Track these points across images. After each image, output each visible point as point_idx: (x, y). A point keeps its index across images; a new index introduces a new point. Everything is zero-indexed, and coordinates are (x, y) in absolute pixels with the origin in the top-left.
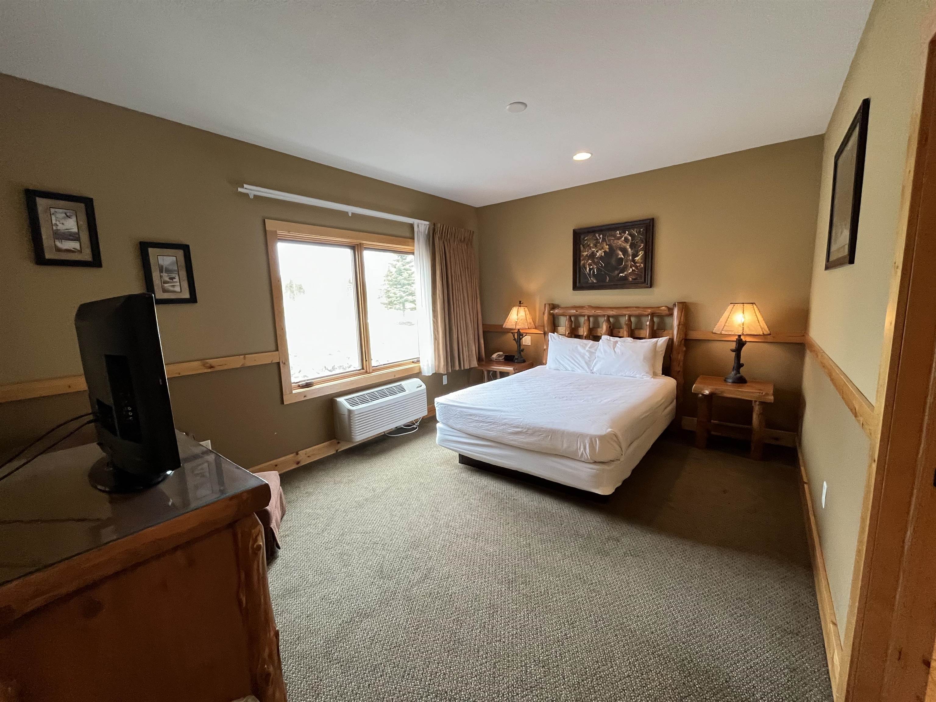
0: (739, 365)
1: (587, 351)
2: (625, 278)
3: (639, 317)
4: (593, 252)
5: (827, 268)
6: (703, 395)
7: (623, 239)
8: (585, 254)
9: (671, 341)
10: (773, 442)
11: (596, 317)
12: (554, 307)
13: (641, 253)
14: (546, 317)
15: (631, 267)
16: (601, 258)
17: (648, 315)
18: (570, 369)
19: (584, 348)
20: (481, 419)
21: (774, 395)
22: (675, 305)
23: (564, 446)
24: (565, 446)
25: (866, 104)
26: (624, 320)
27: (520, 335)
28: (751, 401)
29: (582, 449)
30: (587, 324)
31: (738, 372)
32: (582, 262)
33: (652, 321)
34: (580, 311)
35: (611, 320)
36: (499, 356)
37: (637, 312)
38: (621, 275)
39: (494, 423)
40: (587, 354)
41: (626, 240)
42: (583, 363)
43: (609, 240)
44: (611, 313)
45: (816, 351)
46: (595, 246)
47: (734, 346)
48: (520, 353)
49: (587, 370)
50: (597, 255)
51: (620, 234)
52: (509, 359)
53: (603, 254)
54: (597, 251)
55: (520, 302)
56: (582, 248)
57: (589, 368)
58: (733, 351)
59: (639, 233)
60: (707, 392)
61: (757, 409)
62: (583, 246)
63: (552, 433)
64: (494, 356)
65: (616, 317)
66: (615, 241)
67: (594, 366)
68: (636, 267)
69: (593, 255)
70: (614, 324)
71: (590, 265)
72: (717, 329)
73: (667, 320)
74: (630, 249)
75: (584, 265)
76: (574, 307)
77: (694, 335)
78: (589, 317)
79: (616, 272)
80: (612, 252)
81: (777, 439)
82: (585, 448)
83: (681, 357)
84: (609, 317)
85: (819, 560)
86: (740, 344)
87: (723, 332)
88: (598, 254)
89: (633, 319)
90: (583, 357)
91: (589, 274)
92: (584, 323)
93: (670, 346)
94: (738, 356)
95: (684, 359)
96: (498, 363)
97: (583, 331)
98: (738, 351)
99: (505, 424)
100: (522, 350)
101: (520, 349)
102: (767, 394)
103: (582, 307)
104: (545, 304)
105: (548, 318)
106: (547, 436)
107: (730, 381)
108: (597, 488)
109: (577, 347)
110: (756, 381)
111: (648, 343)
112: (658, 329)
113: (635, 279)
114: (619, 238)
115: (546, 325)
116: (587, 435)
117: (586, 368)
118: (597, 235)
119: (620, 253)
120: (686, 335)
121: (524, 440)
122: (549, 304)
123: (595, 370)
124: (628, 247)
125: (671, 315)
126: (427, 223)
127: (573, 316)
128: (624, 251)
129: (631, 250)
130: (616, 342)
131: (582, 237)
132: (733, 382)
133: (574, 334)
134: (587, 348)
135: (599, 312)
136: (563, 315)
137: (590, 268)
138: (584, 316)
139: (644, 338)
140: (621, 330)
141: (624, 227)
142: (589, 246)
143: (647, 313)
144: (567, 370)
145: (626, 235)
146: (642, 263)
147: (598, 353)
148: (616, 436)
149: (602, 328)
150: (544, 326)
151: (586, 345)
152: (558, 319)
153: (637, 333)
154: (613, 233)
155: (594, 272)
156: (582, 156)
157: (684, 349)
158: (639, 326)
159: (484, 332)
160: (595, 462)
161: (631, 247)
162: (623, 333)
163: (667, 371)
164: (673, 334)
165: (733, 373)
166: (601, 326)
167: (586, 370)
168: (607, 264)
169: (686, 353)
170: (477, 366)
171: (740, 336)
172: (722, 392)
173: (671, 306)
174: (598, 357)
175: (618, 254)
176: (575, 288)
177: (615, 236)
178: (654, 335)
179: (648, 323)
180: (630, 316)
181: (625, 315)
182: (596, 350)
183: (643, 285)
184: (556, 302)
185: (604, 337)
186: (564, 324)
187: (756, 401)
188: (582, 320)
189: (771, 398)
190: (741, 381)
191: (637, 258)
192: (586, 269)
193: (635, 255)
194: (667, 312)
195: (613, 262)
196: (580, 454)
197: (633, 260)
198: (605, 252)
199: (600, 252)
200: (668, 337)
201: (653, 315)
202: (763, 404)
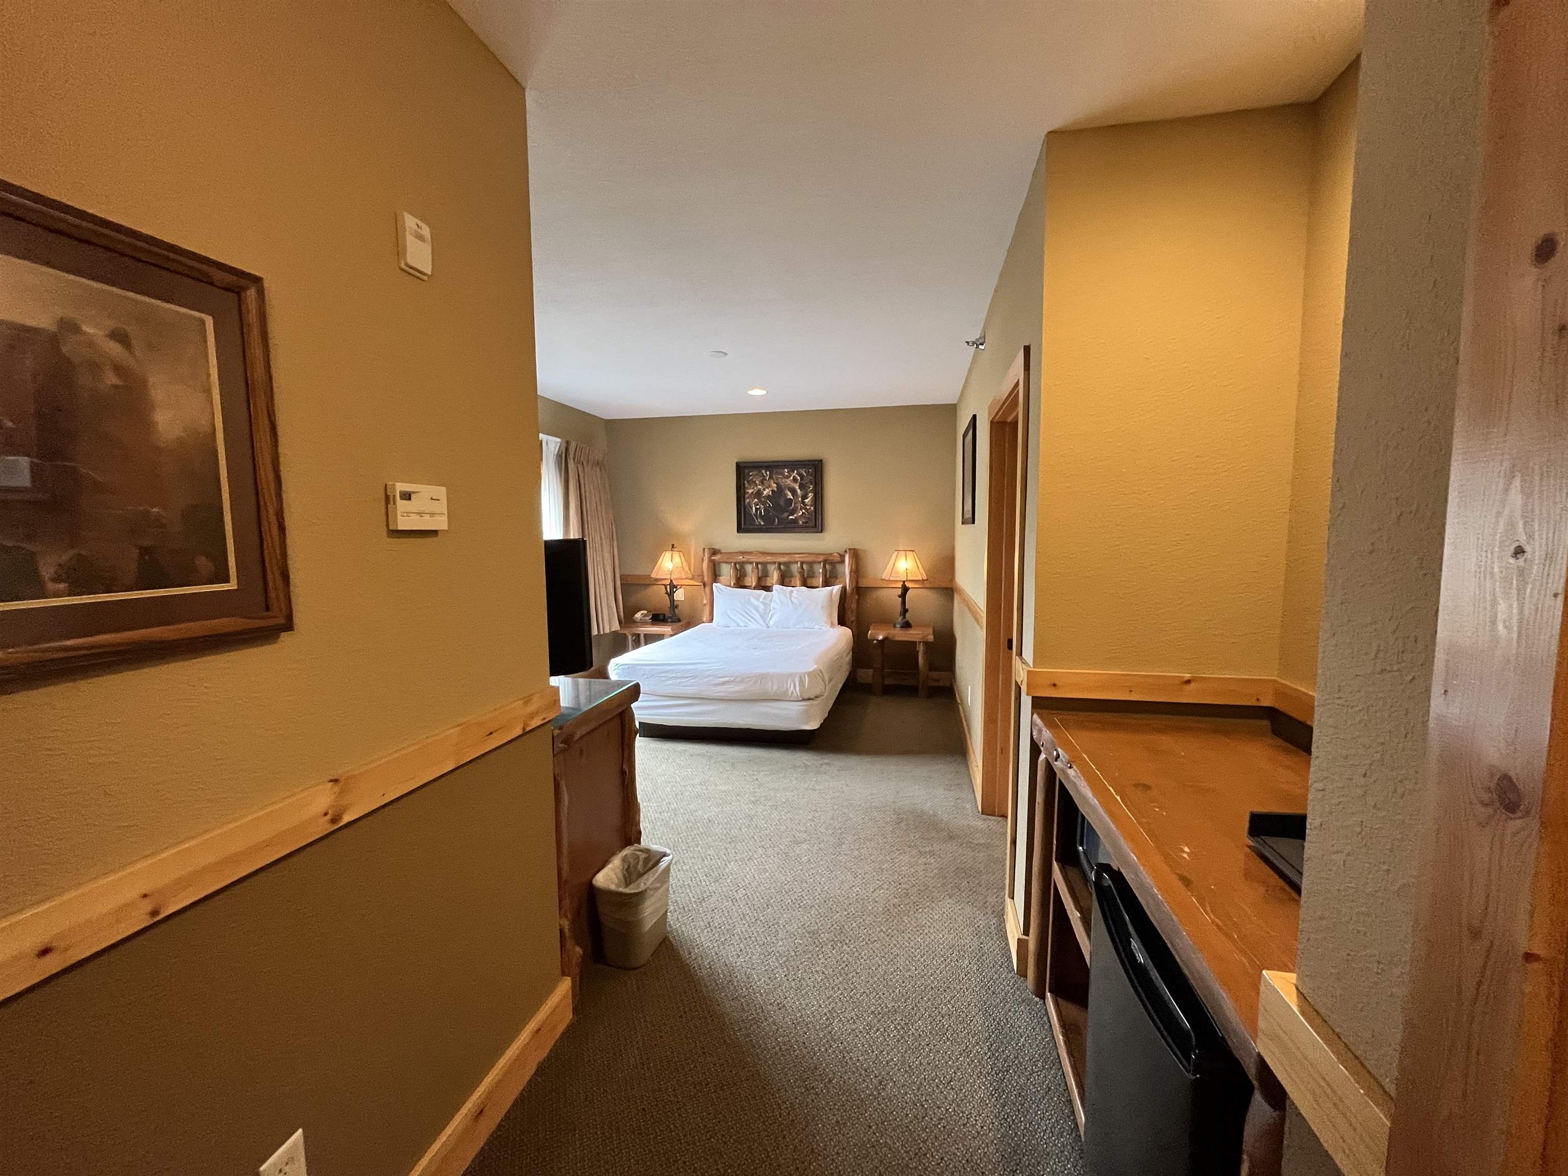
0: (905, 611)
1: (762, 602)
2: (795, 521)
3: (811, 564)
4: (759, 490)
5: (963, 523)
6: (877, 640)
7: (792, 478)
8: (750, 491)
9: (844, 590)
10: (936, 684)
11: (764, 564)
12: (714, 552)
13: (811, 495)
14: (705, 564)
15: (801, 510)
16: (768, 497)
17: (820, 562)
18: (742, 624)
19: (758, 600)
20: (679, 675)
21: (934, 634)
22: (846, 551)
23: (772, 688)
24: (775, 687)
25: (974, 417)
26: (795, 568)
27: (673, 587)
28: (915, 642)
29: (792, 688)
30: (756, 572)
31: (905, 617)
32: (748, 500)
33: (824, 567)
34: (747, 558)
35: (782, 567)
36: (645, 616)
37: (810, 559)
38: (791, 517)
39: (695, 677)
40: (762, 606)
41: (795, 480)
42: (757, 617)
43: (777, 479)
44: (782, 560)
45: (960, 592)
46: (762, 483)
47: (899, 592)
48: (674, 610)
49: (763, 624)
50: (763, 493)
51: (788, 472)
52: (658, 619)
53: (770, 494)
54: (764, 489)
55: (673, 545)
56: (747, 485)
57: (764, 622)
58: (900, 596)
59: (808, 473)
60: (881, 638)
61: (921, 649)
62: (748, 482)
63: (763, 678)
64: (638, 615)
65: (787, 564)
66: (783, 481)
67: (770, 619)
68: (807, 510)
69: (758, 494)
70: (786, 571)
71: (756, 504)
72: (885, 576)
73: (839, 567)
74: (799, 491)
75: (749, 504)
76: (743, 553)
77: (864, 583)
78: (757, 564)
79: (786, 514)
80: (779, 492)
81: (938, 681)
82: (795, 687)
83: (854, 606)
84: (780, 564)
85: (969, 741)
86: (905, 590)
87: (891, 579)
88: (765, 493)
89: (805, 567)
90: (757, 609)
91: (756, 515)
92: (752, 572)
93: (844, 592)
94: (904, 602)
95: (857, 607)
96: (643, 623)
97: (751, 580)
98: (903, 596)
99: (709, 676)
100: (677, 607)
101: (674, 605)
102: (928, 635)
103: (750, 553)
104: (704, 549)
105: (708, 565)
106: (755, 683)
107: (898, 626)
108: (807, 723)
109: (749, 599)
110: (921, 626)
111: (823, 593)
112: (830, 577)
113: (806, 523)
114: (788, 477)
115: (705, 574)
116: (796, 674)
117: (761, 622)
118: (764, 471)
119: (790, 494)
120: (857, 582)
121: (732, 690)
122: (710, 549)
123: (771, 623)
124: (797, 487)
125: (843, 561)
126: (559, 440)
127: (739, 563)
128: (793, 492)
129: (801, 490)
130: (792, 592)
131: (746, 471)
132: (902, 627)
133: (740, 583)
134: (761, 599)
135: (769, 559)
136: (727, 563)
137: (756, 508)
138: (751, 563)
139: (817, 587)
140: (793, 580)
141: (793, 465)
142: (755, 482)
143: (819, 560)
144: (738, 626)
145: (794, 474)
146: (811, 506)
147: (773, 605)
148: (820, 670)
149: (773, 576)
150: (703, 576)
151: (760, 596)
152: (719, 567)
153: (809, 581)
154: (781, 470)
155: (761, 512)
156: (757, 392)
157: (857, 597)
158: (812, 575)
159: (622, 584)
160: (804, 700)
161: (800, 488)
162: (796, 582)
163: (842, 622)
164: (846, 583)
165: (900, 618)
166: (770, 575)
167: (761, 625)
168: (776, 506)
169: (858, 601)
170: (619, 628)
171: (904, 582)
172: (894, 636)
173: (842, 553)
174: (774, 609)
175: (787, 495)
176: (740, 530)
177: (783, 474)
178: (826, 584)
179: (821, 570)
180: (802, 563)
181: (797, 562)
182: (771, 601)
183: (813, 530)
184: (717, 547)
185: (777, 587)
186: (727, 571)
187: (920, 642)
188: (749, 568)
189: (931, 638)
190: (907, 625)
191: (806, 501)
192: (752, 508)
193: (805, 497)
194: (838, 559)
195: (782, 503)
196: (790, 693)
197: (803, 503)
198: (773, 491)
199: (767, 490)
200: (841, 586)
201: (825, 561)
202: (926, 643)
